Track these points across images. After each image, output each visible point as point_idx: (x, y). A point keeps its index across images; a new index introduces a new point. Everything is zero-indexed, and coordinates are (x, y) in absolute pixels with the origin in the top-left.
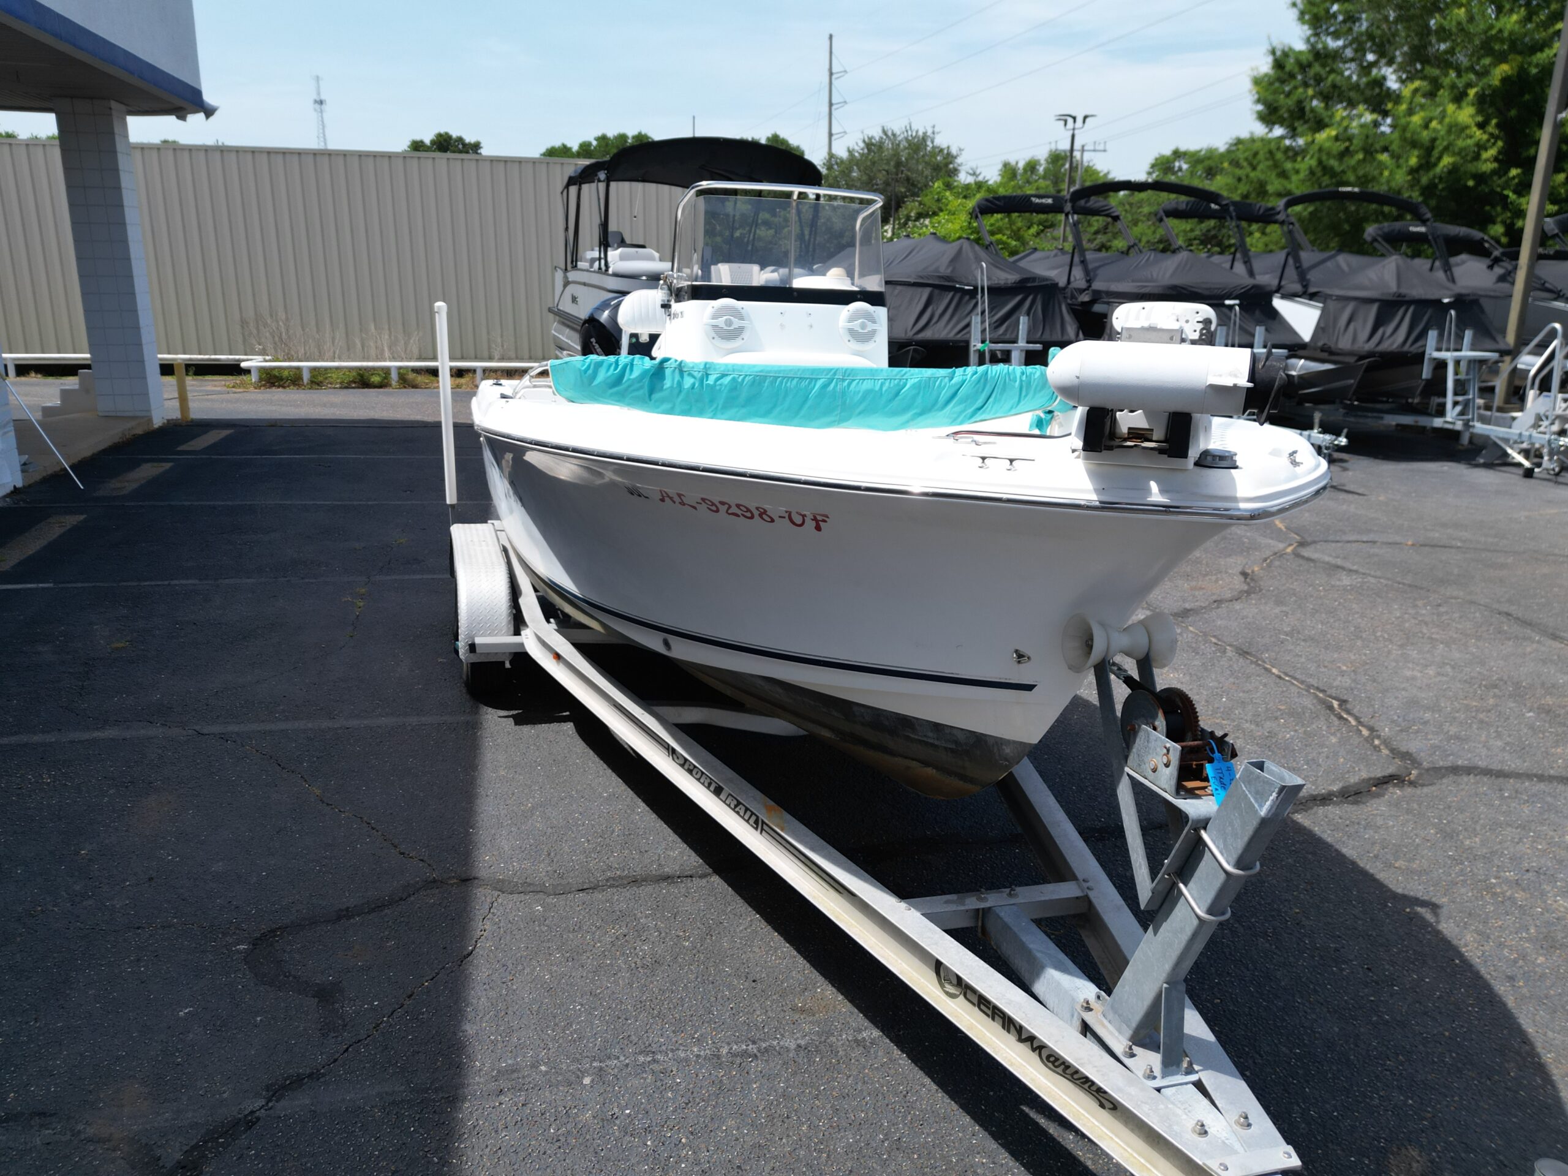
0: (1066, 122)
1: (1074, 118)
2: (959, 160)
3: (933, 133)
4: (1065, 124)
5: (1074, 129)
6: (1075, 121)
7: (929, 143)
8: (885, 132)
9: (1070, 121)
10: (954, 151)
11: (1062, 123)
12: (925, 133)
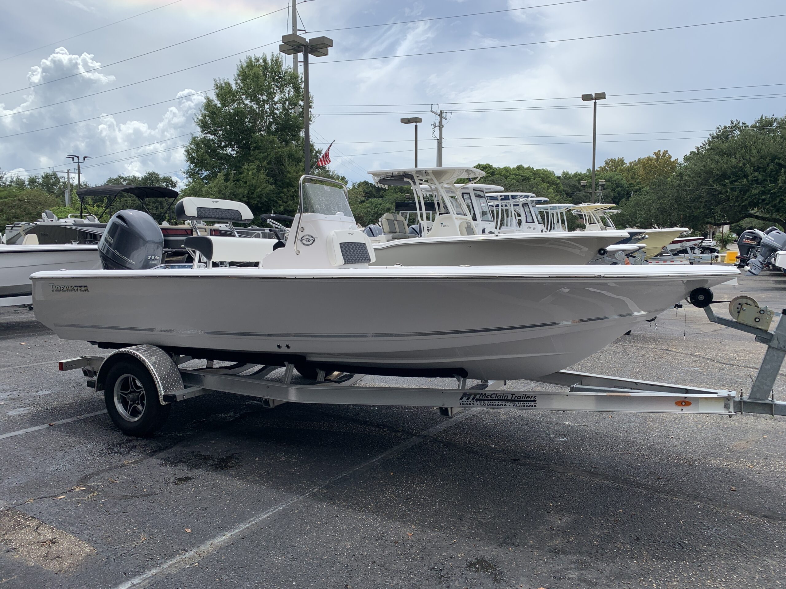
0: (73, 158)
1: (78, 157)
4: (73, 160)
5: (79, 162)
9: (76, 159)
11: (71, 159)
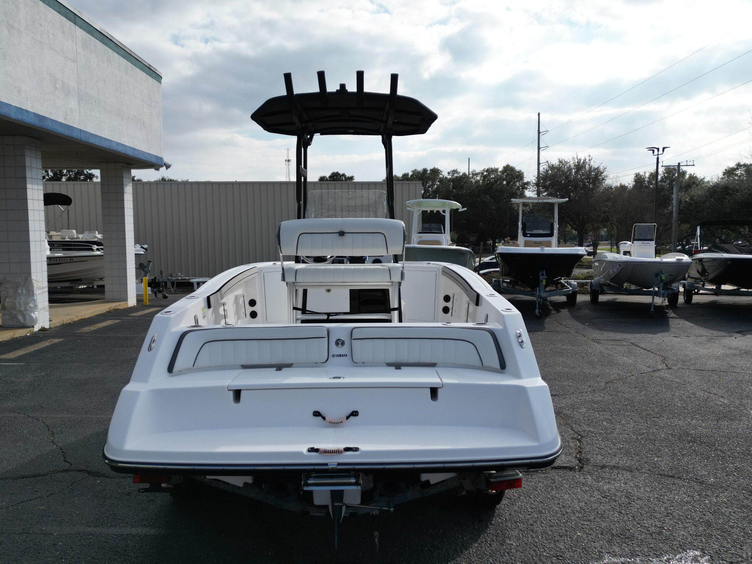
2: (605, 174)
3: (590, 160)
6: (658, 151)
7: (587, 166)
8: (560, 162)
10: (601, 168)
12: (585, 160)
